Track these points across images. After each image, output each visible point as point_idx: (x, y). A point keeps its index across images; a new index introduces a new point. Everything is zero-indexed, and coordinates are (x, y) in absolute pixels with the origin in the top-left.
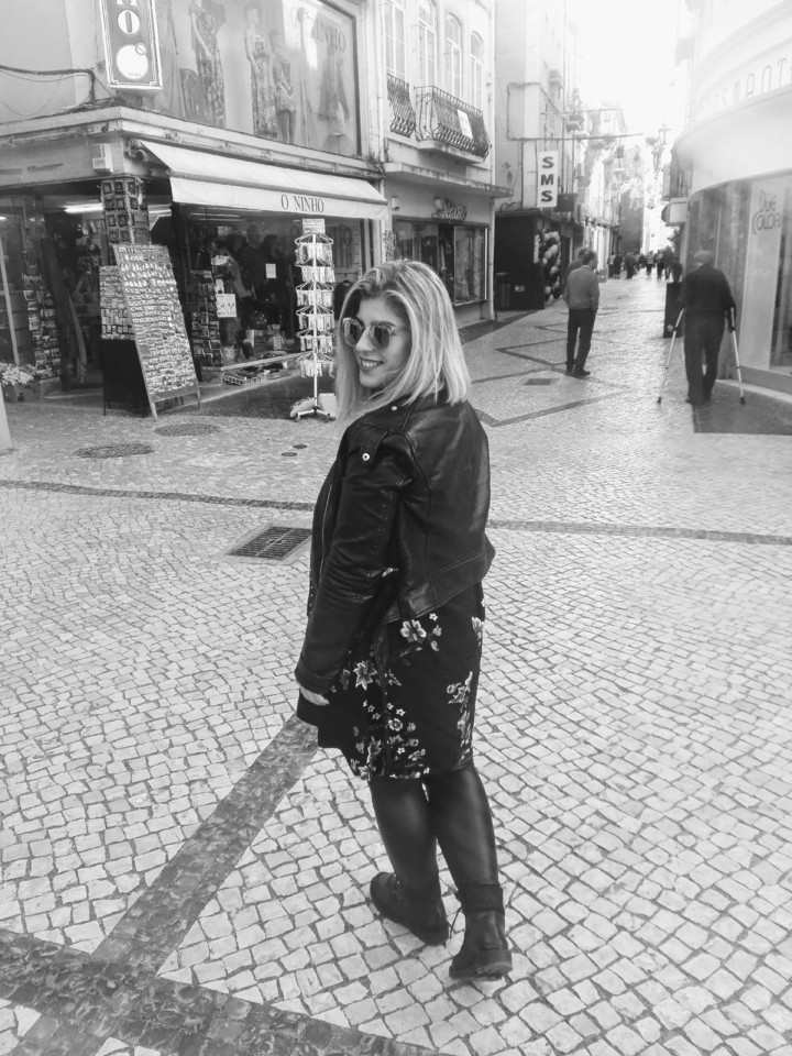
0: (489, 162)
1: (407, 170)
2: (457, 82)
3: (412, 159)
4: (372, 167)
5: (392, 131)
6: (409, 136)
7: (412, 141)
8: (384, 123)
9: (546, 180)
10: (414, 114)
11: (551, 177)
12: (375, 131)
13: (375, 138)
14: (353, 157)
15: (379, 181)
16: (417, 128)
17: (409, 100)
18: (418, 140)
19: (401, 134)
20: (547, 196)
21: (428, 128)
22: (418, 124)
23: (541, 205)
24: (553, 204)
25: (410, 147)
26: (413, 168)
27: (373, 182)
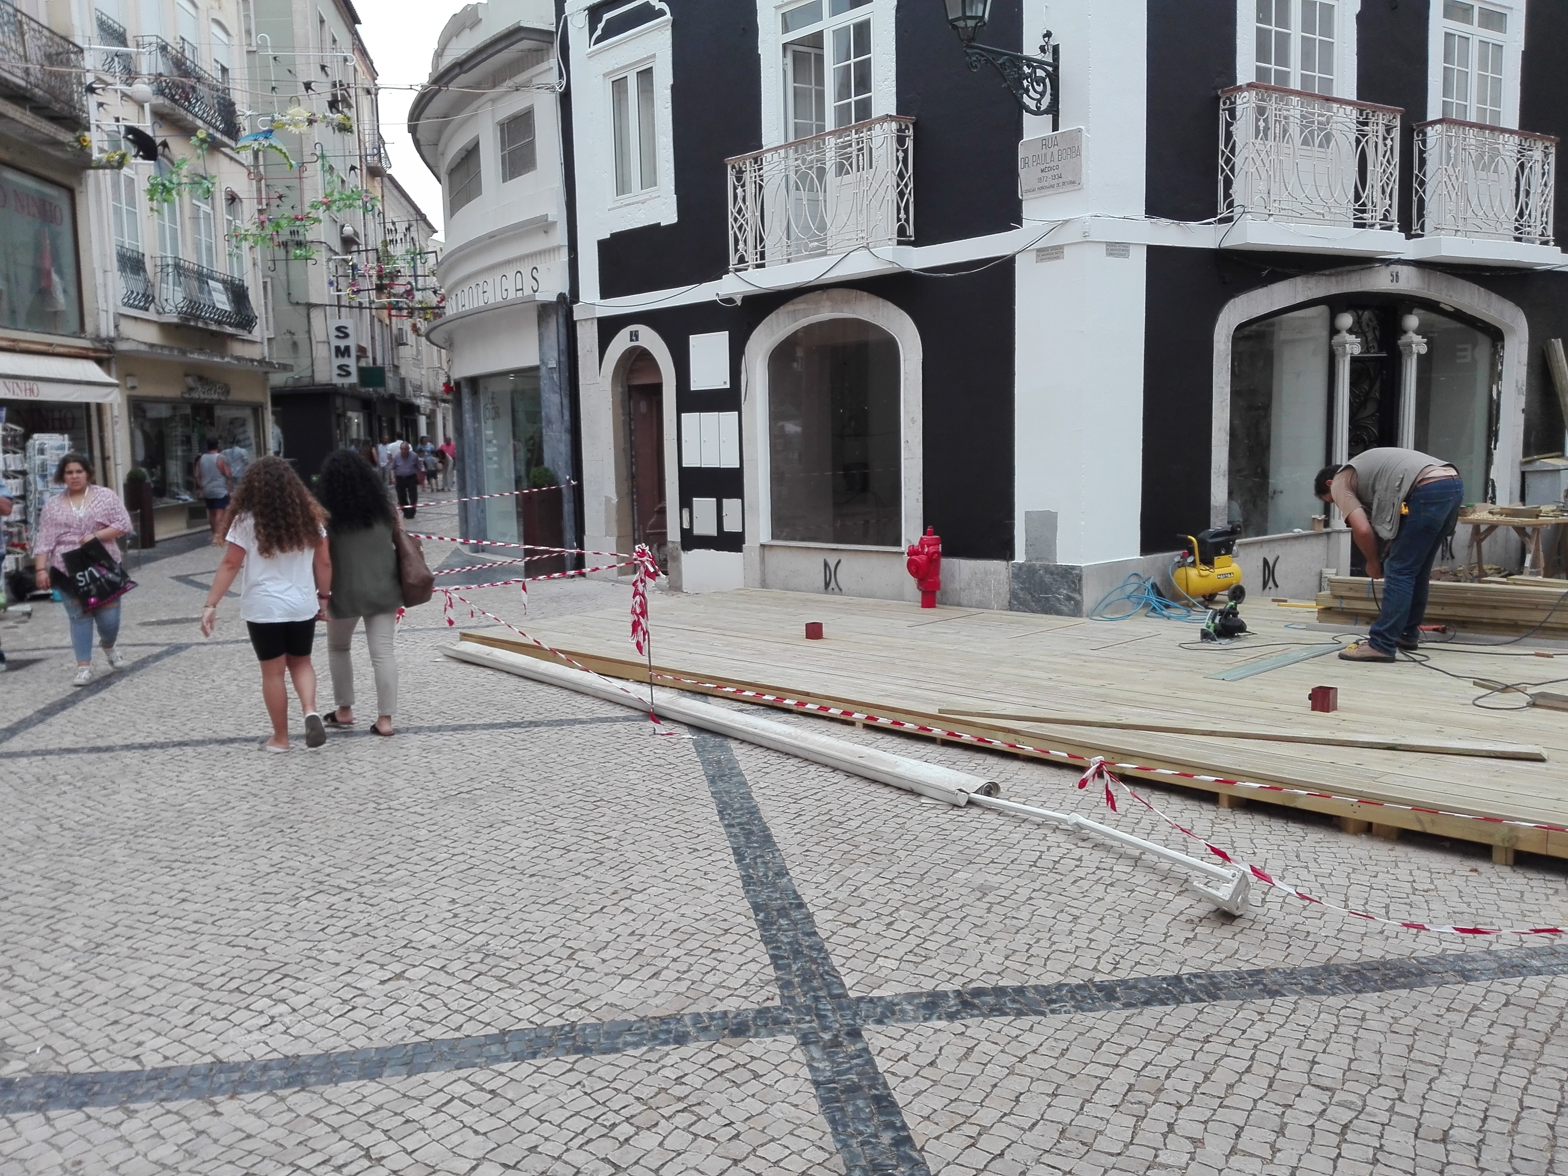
0: (257, 333)
1: (143, 348)
2: (209, 249)
3: (151, 335)
4: (98, 345)
5: (125, 305)
6: (147, 309)
7: (151, 315)
8: (114, 296)
9: (343, 352)
10: (153, 286)
11: (347, 348)
12: (102, 305)
13: (103, 315)
14: (74, 335)
15: (109, 360)
16: (157, 301)
17: (145, 271)
18: (158, 313)
19: (136, 307)
20: (344, 371)
21: (171, 301)
22: (157, 296)
23: (338, 381)
24: (354, 379)
25: (148, 321)
26: (152, 346)
27: (100, 362)
